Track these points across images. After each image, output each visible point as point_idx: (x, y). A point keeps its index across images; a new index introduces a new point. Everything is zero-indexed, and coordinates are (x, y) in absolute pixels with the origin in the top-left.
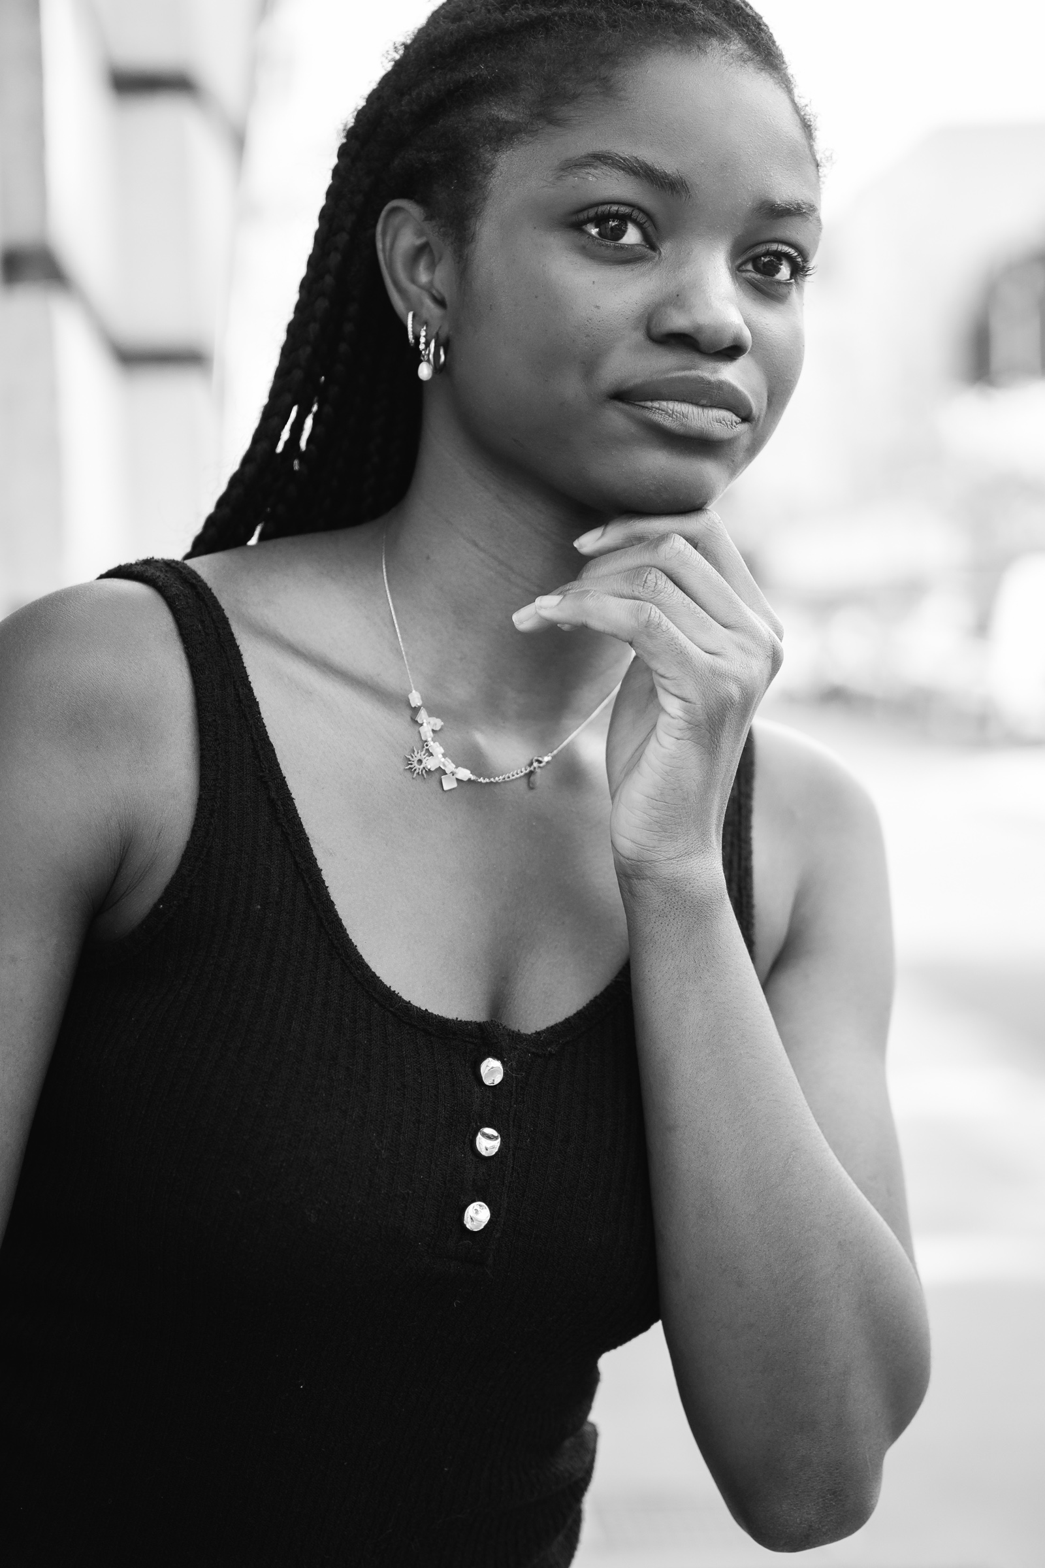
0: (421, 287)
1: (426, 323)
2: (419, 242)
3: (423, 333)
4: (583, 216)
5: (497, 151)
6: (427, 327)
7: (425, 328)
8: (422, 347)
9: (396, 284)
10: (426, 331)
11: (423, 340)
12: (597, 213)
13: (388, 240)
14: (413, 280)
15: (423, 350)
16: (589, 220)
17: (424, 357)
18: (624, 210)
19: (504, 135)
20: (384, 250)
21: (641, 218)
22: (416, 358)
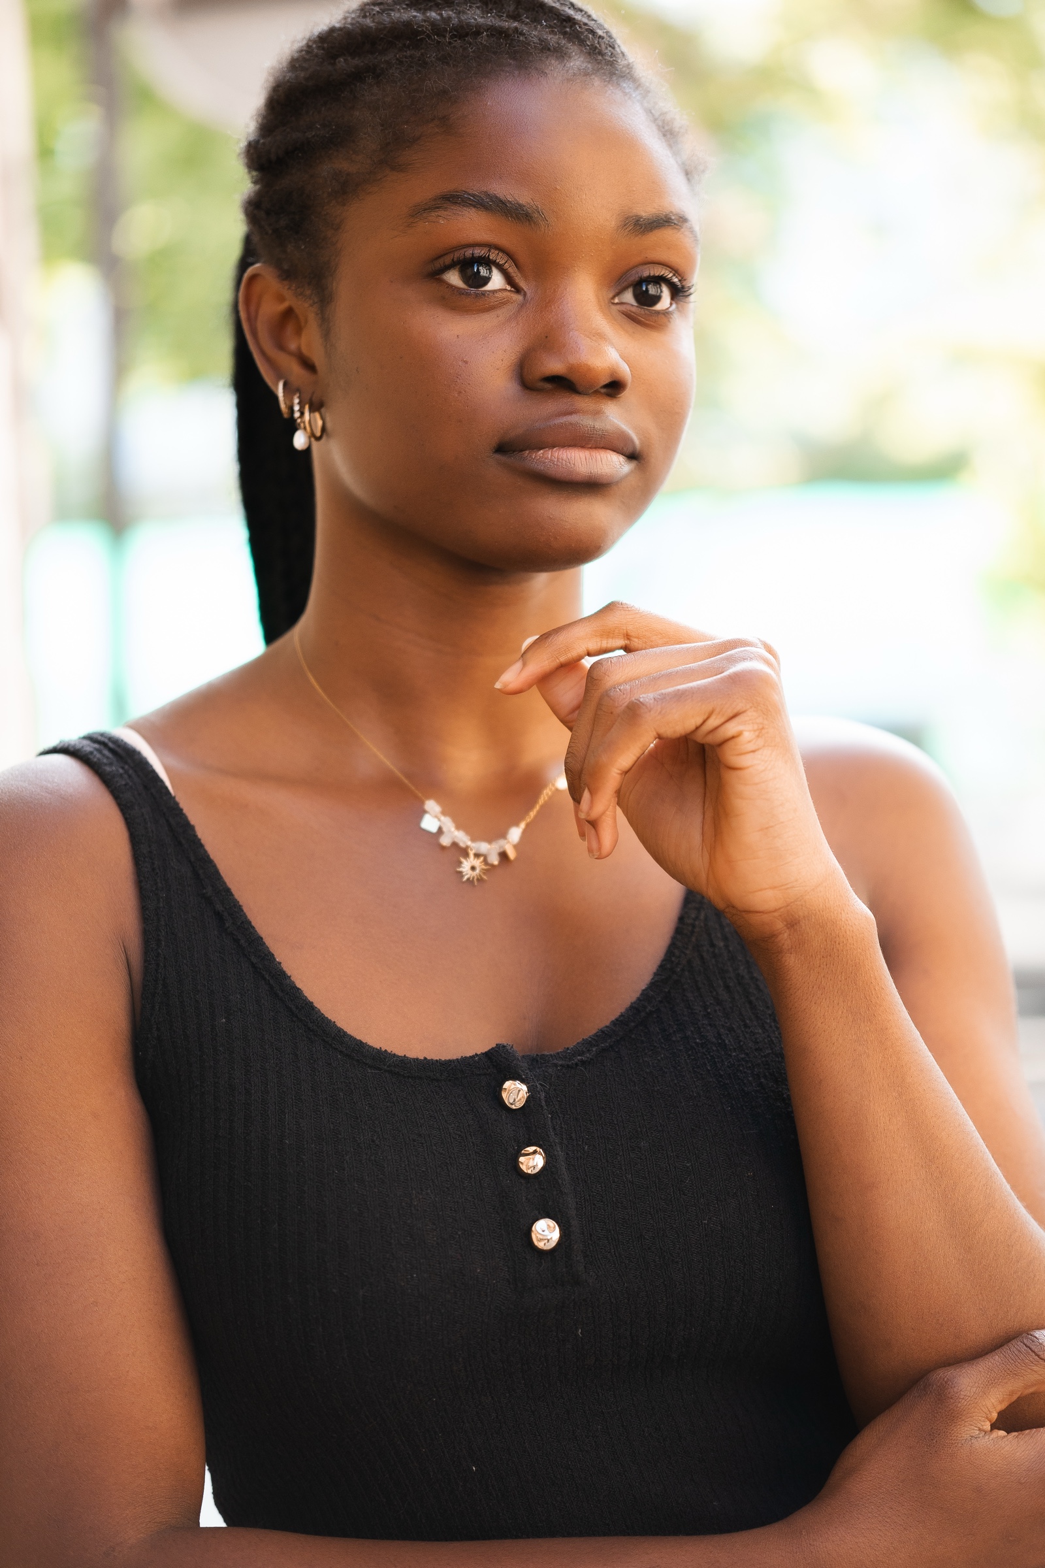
0: (290, 353)
1: (298, 390)
2: (282, 307)
3: (296, 401)
4: (439, 264)
5: (344, 205)
6: (300, 393)
7: (298, 395)
8: (297, 415)
9: (263, 353)
10: (299, 397)
11: (297, 408)
12: (453, 260)
13: (253, 308)
14: (281, 347)
15: (299, 418)
16: (447, 268)
17: (299, 424)
18: (479, 252)
19: (346, 188)
20: (249, 319)
21: (501, 259)
22: (291, 427)
